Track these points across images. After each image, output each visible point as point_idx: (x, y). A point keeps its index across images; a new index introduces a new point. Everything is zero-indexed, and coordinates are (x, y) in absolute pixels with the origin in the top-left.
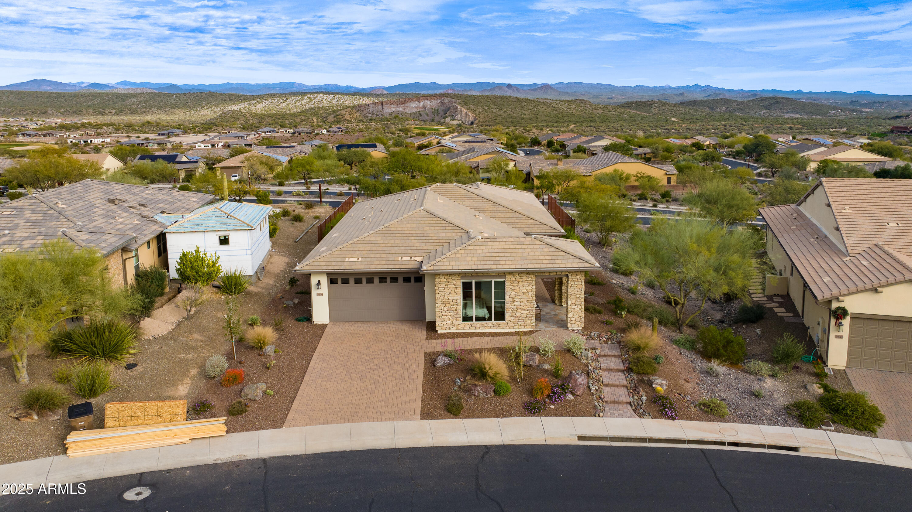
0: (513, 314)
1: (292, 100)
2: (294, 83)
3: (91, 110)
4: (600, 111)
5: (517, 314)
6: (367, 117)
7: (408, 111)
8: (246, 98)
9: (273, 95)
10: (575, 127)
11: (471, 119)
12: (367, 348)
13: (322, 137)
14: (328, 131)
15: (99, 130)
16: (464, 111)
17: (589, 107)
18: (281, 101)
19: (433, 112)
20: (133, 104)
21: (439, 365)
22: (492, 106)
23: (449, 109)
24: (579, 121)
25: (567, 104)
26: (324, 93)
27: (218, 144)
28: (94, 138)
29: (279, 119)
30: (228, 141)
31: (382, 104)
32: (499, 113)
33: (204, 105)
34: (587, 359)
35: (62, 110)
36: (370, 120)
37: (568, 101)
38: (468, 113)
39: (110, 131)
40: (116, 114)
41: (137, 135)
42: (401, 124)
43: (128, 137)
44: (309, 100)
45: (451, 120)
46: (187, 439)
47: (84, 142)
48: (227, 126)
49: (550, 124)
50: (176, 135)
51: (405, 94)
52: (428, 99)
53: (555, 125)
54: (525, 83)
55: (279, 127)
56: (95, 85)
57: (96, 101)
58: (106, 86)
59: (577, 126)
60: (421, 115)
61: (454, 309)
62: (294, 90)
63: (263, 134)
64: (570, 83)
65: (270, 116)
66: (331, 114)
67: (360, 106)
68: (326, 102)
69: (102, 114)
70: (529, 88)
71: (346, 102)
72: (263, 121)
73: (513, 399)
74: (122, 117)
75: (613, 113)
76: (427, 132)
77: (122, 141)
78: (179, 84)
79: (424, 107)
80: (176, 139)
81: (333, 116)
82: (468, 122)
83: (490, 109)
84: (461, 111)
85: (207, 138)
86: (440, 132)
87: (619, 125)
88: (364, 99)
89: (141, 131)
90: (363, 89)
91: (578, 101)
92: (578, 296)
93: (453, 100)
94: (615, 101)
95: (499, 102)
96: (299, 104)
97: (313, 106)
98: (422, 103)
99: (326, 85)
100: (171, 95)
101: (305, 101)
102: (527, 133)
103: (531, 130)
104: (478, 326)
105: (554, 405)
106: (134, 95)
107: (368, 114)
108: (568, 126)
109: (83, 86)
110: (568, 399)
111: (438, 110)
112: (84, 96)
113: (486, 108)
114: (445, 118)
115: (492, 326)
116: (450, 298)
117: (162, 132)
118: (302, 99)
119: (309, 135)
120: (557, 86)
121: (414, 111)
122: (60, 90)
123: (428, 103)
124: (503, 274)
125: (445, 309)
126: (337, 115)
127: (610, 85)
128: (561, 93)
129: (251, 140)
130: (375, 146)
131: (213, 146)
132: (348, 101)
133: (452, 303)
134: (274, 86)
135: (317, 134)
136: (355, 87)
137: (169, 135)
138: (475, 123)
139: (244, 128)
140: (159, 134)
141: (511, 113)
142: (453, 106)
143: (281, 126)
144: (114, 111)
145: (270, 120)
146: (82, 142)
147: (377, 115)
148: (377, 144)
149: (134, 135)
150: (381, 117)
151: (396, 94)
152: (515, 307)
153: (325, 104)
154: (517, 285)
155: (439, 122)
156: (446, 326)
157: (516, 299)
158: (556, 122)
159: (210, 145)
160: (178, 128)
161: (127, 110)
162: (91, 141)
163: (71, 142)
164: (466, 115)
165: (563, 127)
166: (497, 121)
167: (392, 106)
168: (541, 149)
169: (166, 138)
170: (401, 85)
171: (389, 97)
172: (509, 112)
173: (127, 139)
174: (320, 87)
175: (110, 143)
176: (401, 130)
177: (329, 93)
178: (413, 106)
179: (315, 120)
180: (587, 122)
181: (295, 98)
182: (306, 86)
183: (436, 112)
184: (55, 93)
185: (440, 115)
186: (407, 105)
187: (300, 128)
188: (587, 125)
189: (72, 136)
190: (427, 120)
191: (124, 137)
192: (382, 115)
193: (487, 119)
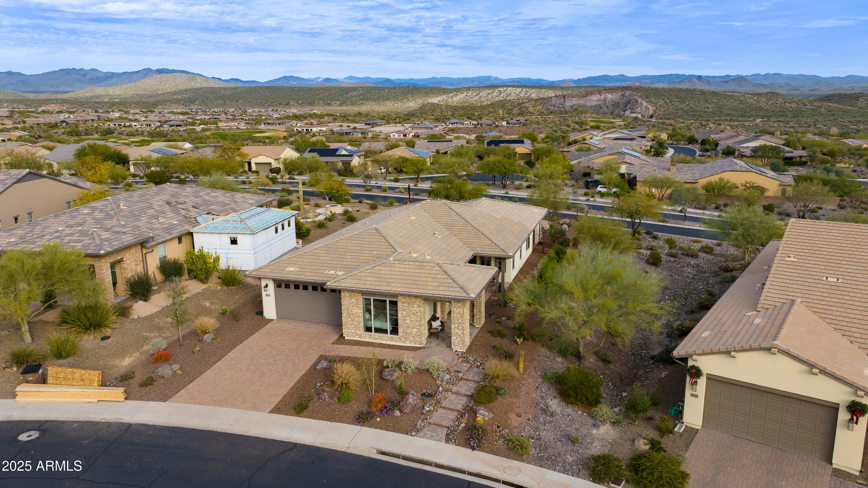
0: (405, 330)
1: (484, 93)
2: (490, 76)
3: (321, 102)
4: (794, 105)
5: (408, 331)
6: (549, 109)
7: (588, 104)
8: (445, 91)
9: (468, 89)
10: (761, 122)
11: (651, 112)
12: (283, 345)
13: (502, 129)
14: (507, 123)
15: (322, 119)
16: (645, 104)
17: (781, 101)
18: (475, 94)
19: (613, 105)
20: (354, 97)
21: (318, 368)
22: (674, 99)
23: (629, 102)
24: (767, 115)
25: (756, 98)
26: (513, 86)
27: (409, 135)
28: (314, 127)
29: (470, 111)
30: (418, 131)
31: (564, 97)
32: (681, 106)
33: (410, 97)
34: (442, 381)
35: (300, 102)
36: (551, 112)
37: (758, 94)
38: (649, 106)
39: (329, 120)
40: (340, 105)
41: (348, 124)
42: (578, 117)
43: (341, 126)
44: (499, 93)
45: (631, 113)
46: (96, 400)
47: (306, 130)
48: (422, 117)
49: (734, 118)
50: (379, 125)
51: (591, 86)
52: (609, 93)
53: (740, 119)
54: (717, 75)
55: (466, 119)
56: (328, 80)
57: (326, 94)
58: (336, 80)
59: (764, 121)
60: (601, 108)
61: (357, 320)
62: (490, 83)
63: (451, 125)
64: (767, 74)
65: (463, 108)
66: (516, 107)
67: (543, 99)
68: (514, 95)
69: (329, 105)
70: (721, 80)
71: (533, 95)
72: (456, 112)
73: (352, 407)
74: (344, 108)
75: (809, 107)
76: (602, 125)
77: (335, 129)
78: (393, 79)
79: (605, 100)
80: (377, 129)
81: (518, 108)
82: (648, 114)
83: (671, 102)
84: (641, 104)
85: (402, 129)
86: (615, 125)
87: (813, 120)
88: (550, 92)
89: (353, 121)
90: (553, 82)
91: (770, 94)
92: (460, 321)
93: (634, 93)
94: (818, 93)
95: (682, 96)
96: (490, 96)
97: (502, 99)
98: (603, 97)
99: (519, 78)
100: (383, 89)
101: (495, 94)
102: (704, 128)
103: (708, 125)
104: (376, 337)
105: (381, 419)
106: (354, 89)
107: (550, 107)
108: (754, 120)
109: (319, 80)
110: (396, 415)
111: (618, 103)
112: (317, 89)
113: (668, 101)
114: (625, 111)
115: (387, 339)
116: (353, 311)
117: (369, 122)
118: (493, 92)
119: (489, 127)
120: (753, 78)
121: (594, 104)
122: (302, 85)
123: (609, 96)
124: (396, 295)
125: (350, 320)
126: (522, 108)
127: (814, 76)
128: (755, 86)
129: (438, 131)
130: (522, 142)
131: (405, 135)
132: (534, 94)
133: (355, 315)
134: (473, 80)
135: (497, 126)
136: (546, 80)
137: (373, 125)
138: (655, 116)
139: (436, 120)
140: (366, 124)
141: (694, 106)
142: (634, 99)
143: (468, 118)
144: (338, 103)
145: (461, 112)
146: (305, 130)
147: (558, 107)
148: (525, 140)
149: (345, 125)
150: (562, 109)
151: (582, 87)
152: (406, 325)
153: (513, 97)
154: (407, 305)
155: (619, 114)
156: (351, 334)
157: (407, 318)
158: (742, 116)
159: (402, 135)
160: (382, 119)
161: (348, 102)
162: (311, 130)
163: (297, 130)
164: (647, 108)
165: (748, 121)
166: (678, 115)
167: (574, 99)
168: (696, 147)
169: (370, 128)
170: (590, 78)
171: (575, 90)
172: (692, 105)
173: (339, 128)
174: (513, 80)
175: (326, 132)
176: (577, 123)
177: (518, 87)
178: (594, 99)
179: (501, 112)
180: (777, 116)
181: (487, 92)
182: (501, 80)
183: (616, 105)
184: (297, 87)
185: (620, 108)
186: (588, 98)
187: (484, 121)
188: (775, 120)
189: (298, 125)
190: (607, 113)
191: (337, 127)
192: (563, 107)
193: (667, 112)
